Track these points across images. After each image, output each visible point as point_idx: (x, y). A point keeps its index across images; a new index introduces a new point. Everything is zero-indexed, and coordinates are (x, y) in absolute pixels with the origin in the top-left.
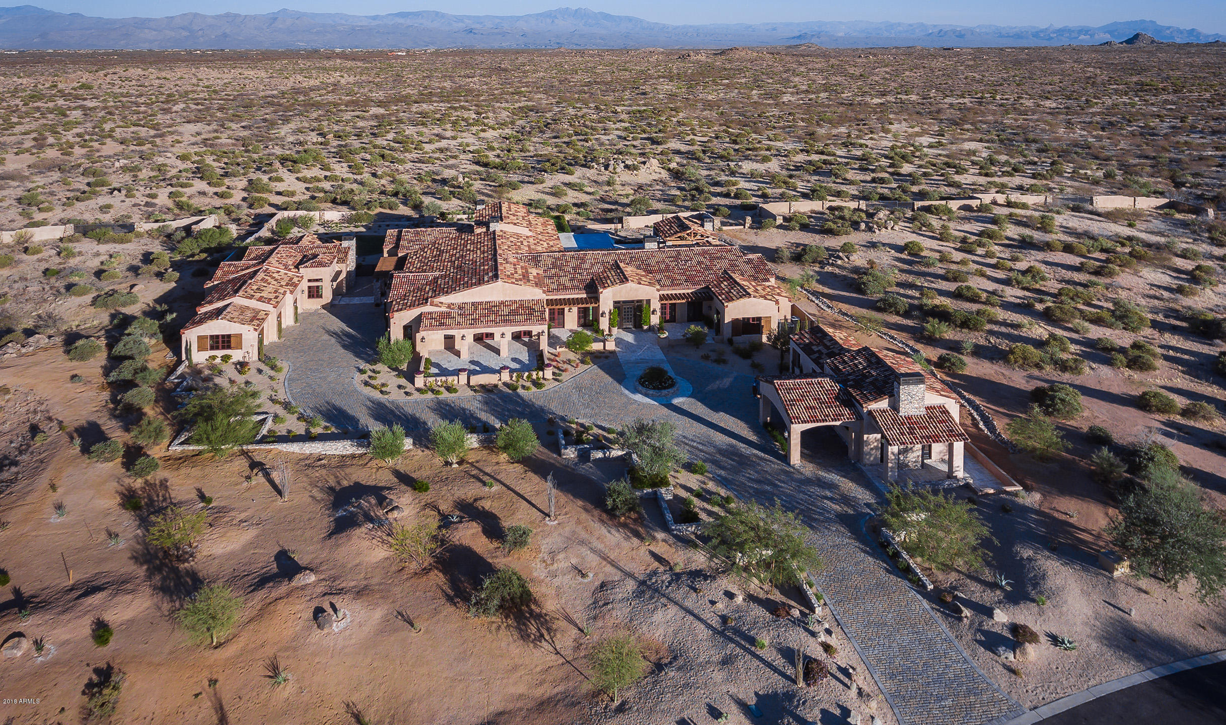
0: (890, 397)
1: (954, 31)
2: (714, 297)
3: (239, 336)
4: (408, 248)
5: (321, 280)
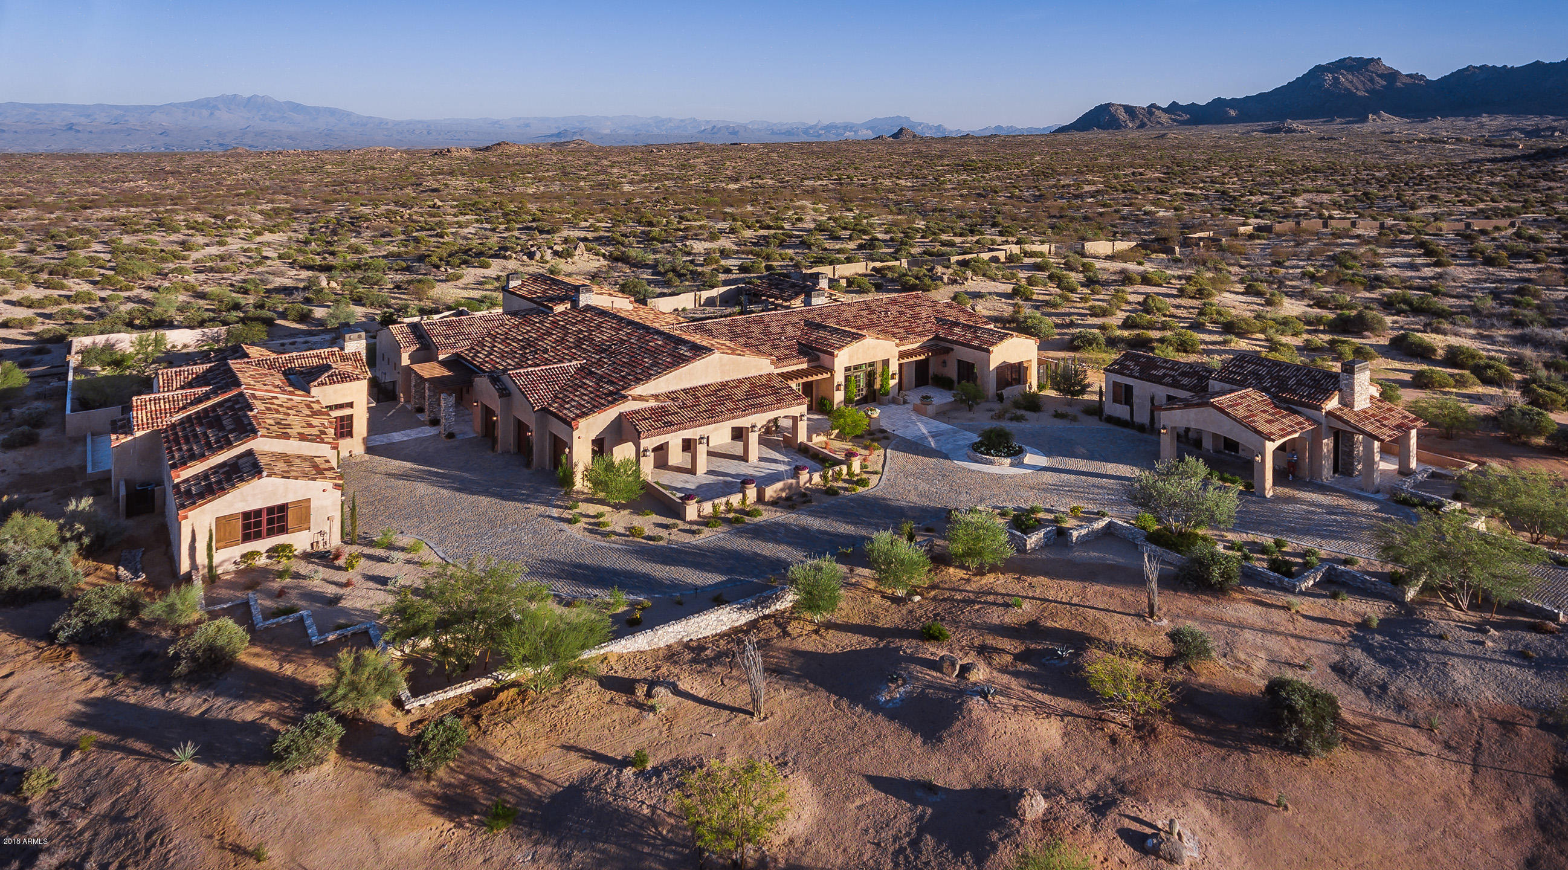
0: (1339, 392)
1: (727, 128)
2: (956, 347)
3: (304, 506)
4: (453, 346)
5: (350, 405)
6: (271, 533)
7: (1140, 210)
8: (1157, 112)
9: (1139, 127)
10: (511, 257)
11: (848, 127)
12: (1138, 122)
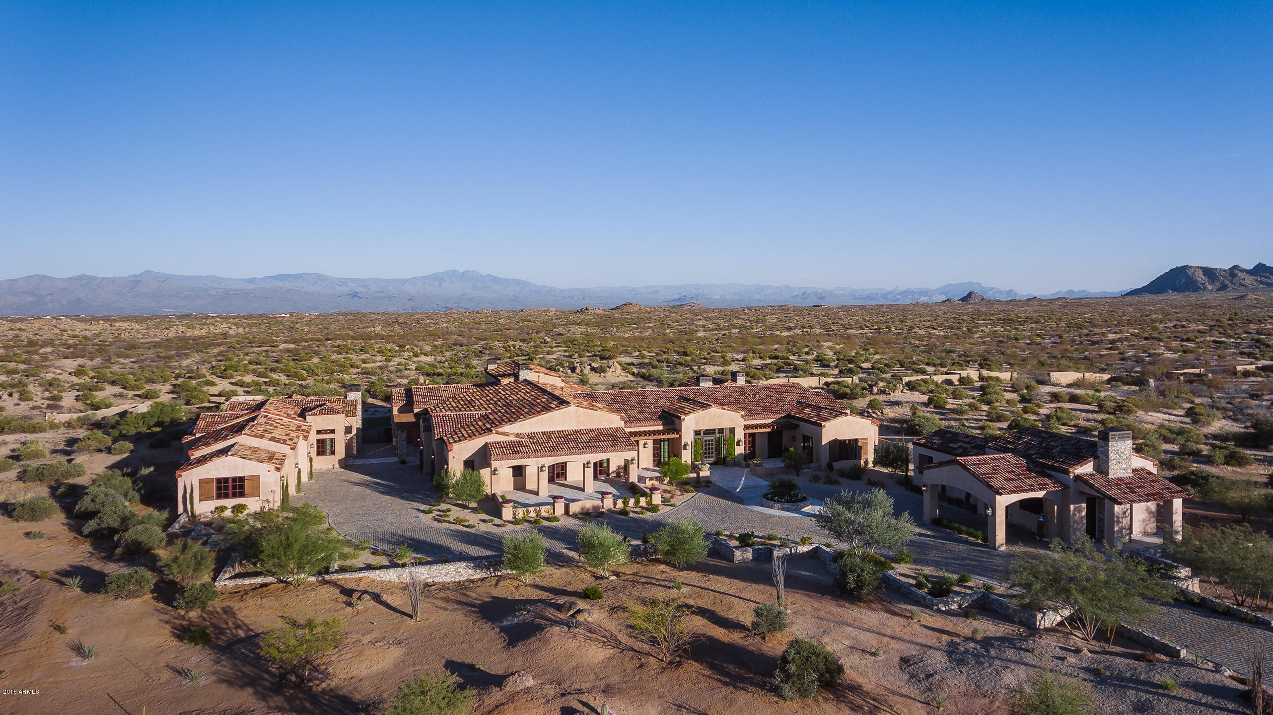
0: (1095, 459)
2: (801, 424)
3: (256, 479)
4: (425, 403)
5: (333, 431)
6: (235, 495)
7: (1145, 352)
8: (1240, 274)
9: (1219, 289)
10: (559, 370)
11: (923, 292)
12: (1218, 285)
